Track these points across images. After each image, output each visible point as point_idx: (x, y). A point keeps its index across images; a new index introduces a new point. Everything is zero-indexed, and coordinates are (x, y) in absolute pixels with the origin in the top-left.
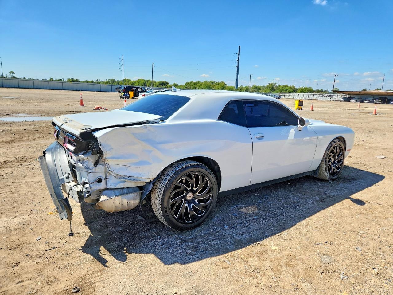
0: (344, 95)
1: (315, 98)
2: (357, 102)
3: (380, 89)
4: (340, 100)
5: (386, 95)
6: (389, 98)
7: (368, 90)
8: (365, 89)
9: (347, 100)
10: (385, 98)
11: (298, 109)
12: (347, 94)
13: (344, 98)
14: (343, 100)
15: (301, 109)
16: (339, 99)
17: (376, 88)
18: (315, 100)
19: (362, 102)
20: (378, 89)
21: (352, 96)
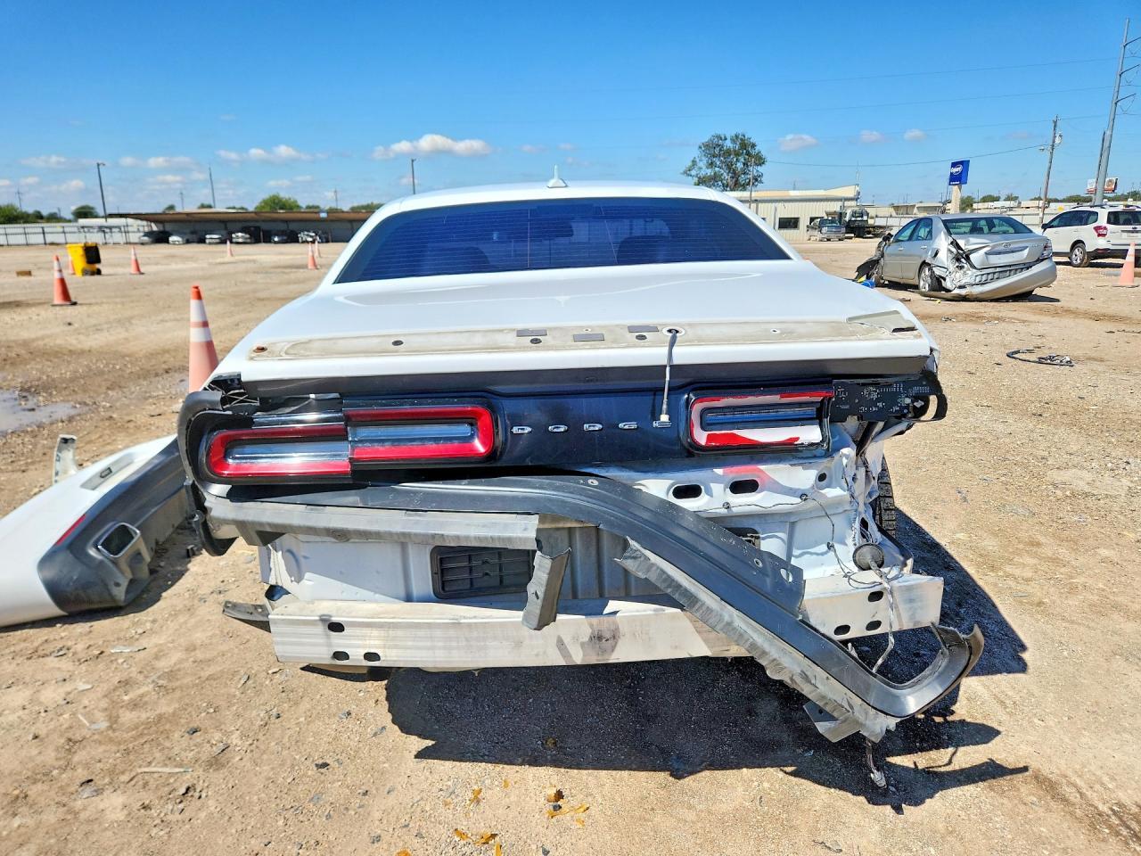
0: (144, 226)
1: (50, 238)
2: (188, 242)
3: (210, 207)
4: (137, 241)
5: (257, 221)
6: (265, 226)
7: (179, 209)
8: (172, 207)
9: (161, 238)
10: (257, 229)
11: (85, 272)
12: (151, 221)
13: (146, 234)
14: (146, 239)
15: (99, 272)
16: (134, 238)
17: (199, 204)
18: (52, 244)
19: (202, 241)
20: (203, 206)
21: (168, 227)
